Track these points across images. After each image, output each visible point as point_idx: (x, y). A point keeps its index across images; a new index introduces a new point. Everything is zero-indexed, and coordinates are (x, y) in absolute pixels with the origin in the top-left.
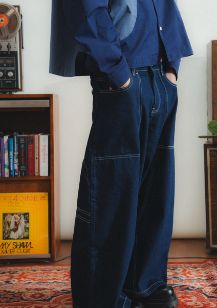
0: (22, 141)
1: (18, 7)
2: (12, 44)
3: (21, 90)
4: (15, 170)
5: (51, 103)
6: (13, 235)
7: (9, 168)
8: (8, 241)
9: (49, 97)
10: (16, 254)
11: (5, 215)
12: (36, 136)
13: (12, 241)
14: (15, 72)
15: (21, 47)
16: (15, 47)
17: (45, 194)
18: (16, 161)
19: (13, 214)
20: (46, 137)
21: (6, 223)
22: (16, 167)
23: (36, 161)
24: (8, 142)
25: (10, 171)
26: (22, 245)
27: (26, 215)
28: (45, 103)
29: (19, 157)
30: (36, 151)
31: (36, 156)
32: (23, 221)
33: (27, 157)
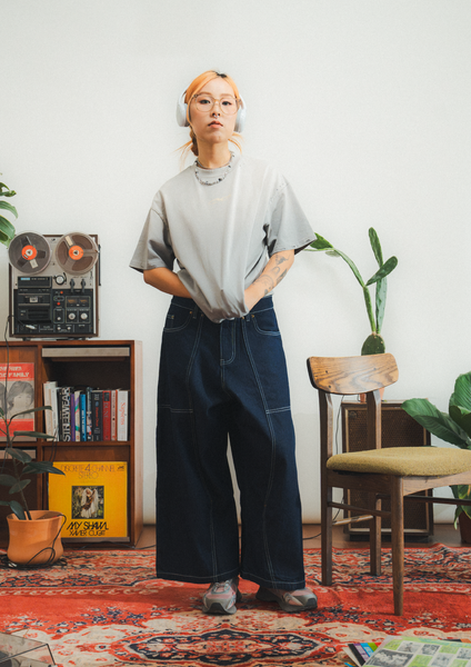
0: (97, 398)
1: (96, 236)
2: (87, 281)
3: (97, 335)
4: (87, 433)
5: (132, 352)
6: (84, 513)
7: (80, 430)
8: (79, 521)
9: (129, 344)
10: (88, 536)
11: (74, 488)
12: (113, 392)
13: (83, 521)
14: (90, 314)
15: (98, 283)
16: (91, 284)
17: (124, 464)
18: (89, 422)
19: (84, 488)
20: (126, 393)
21: (76, 499)
22: (89, 430)
23: (113, 422)
24: (80, 398)
25: (82, 434)
26: (96, 526)
27: (100, 489)
28: (125, 352)
29: (92, 417)
30: (113, 410)
31: (113, 417)
32: (96, 496)
33: (101, 418)
